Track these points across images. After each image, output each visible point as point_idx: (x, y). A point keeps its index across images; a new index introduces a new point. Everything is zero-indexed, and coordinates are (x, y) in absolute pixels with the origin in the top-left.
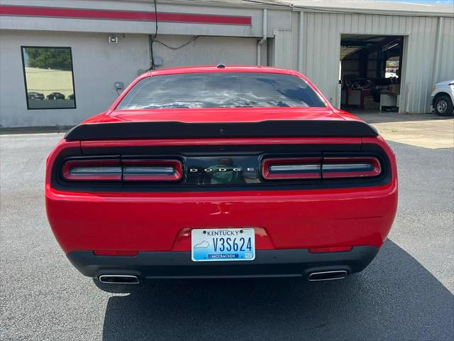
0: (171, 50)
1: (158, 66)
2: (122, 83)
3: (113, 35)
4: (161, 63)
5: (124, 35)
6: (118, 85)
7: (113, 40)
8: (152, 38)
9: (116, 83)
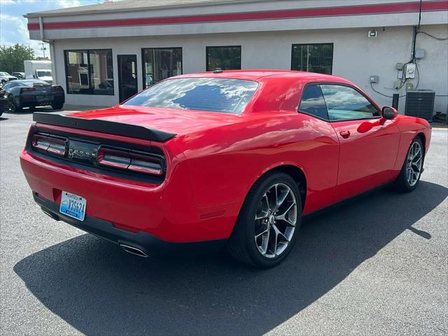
0: (438, 42)
1: (419, 59)
2: (378, 77)
3: (373, 30)
4: (423, 56)
5: (384, 29)
6: (372, 79)
7: (373, 34)
8: (416, 30)
9: (372, 77)
